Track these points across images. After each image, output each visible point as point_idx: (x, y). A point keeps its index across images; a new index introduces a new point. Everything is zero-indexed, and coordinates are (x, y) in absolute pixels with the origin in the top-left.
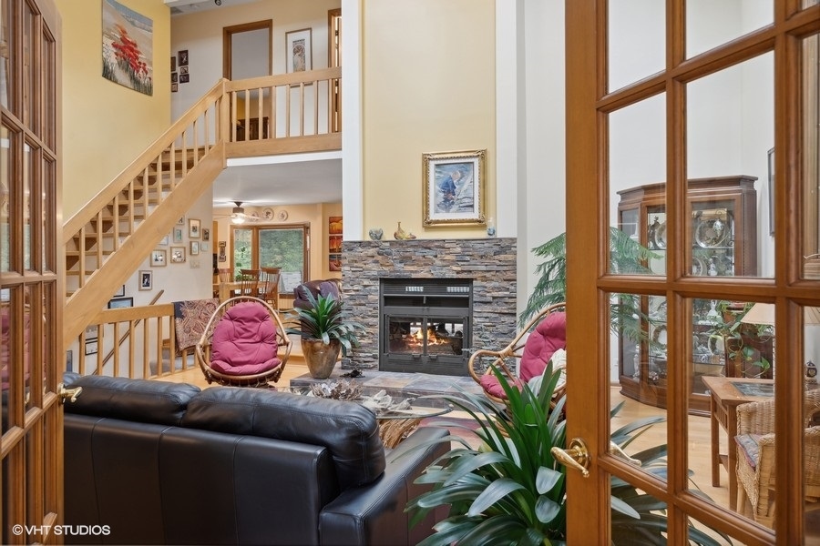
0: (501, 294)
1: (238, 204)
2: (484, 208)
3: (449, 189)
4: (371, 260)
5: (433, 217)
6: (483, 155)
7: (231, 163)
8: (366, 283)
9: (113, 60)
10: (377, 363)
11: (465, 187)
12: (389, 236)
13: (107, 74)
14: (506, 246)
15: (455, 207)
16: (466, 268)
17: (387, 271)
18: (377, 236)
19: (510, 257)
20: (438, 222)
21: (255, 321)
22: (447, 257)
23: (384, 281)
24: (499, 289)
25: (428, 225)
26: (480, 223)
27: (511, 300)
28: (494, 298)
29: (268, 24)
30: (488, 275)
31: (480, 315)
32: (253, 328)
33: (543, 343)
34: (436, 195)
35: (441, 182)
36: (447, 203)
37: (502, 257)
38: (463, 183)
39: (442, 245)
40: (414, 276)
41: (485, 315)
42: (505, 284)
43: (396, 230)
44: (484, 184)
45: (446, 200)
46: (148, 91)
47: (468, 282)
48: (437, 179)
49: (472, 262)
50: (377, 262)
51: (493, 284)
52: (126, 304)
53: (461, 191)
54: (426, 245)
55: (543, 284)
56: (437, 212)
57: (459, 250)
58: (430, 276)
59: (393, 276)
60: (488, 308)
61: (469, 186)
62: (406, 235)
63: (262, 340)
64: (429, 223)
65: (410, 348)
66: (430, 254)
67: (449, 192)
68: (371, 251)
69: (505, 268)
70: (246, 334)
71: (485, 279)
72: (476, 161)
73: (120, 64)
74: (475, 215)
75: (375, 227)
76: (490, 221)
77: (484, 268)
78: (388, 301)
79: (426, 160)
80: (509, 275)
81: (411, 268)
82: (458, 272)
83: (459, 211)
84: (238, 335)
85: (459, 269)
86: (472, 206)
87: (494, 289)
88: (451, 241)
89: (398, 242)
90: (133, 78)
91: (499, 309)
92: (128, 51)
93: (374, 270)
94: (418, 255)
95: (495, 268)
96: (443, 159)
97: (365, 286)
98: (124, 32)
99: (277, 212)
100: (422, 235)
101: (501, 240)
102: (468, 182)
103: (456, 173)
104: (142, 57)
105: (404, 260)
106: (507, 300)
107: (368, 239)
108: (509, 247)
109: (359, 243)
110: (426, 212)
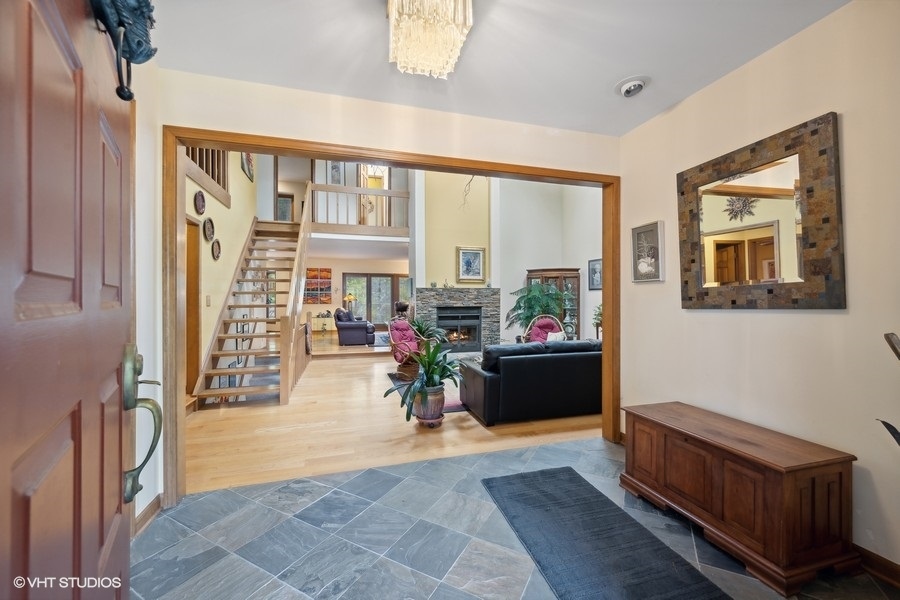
0: (494, 313)
2: (484, 274)
3: (468, 264)
4: (432, 298)
5: (461, 277)
6: (484, 250)
8: (430, 309)
11: (476, 264)
12: (440, 286)
14: (496, 292)
15: (471, 273)
16: (479, 302)
17: (441, 303)
18: (435, 285)
19: (497, 297)
20: (465, 280)
22: (471, 297)
23: (439, 308)
24: (493, 311)
25: (459, 281)
26: (483, 281)
27: (498, 316)
28: (491, 315)
30: (488, 305)
31: (485, 323)
34: (463, 267)
35: (465, 261)
36: (468, 271)
37: (494, 297)
38: (475, 262)
39: (468, 291)
40: (454, 305)
41: (487, 323)
42: (495, 309)
43: (444, 283)
44: (484, 264)
45: (468, 269)
47: (479, 308)
48: (463, 259)
49: (482, 299)
50: (436, 299)
51: (490, 309)
53: (474, 266)
54: (461, 291)
55: (518, 307)
56: (463, 275)
57: (475, 293)
58: (462, 306)
59: (444, 306)
60: (488, 320)
61: (478, 264)
62: (449, 286)
66: (462, 295)
67: (469, 266)
68: (433, 293)
69: (495, 302)
71: (487, 307)
72: (481, 253)
74: (481, 277)
75: (432, 281)
76: (487, 280)
77: (486, 302)
78: (441, 318)
79: (458, 250)
80: (497, 305)
81: (453, 302)
82: (475, 304)
83: (473, 275)
85: (476, 302)
86: (479, 273)
87: (491, 311)
88: (471, 289)
89: (445, 289)
91: (493, 320)
93: (435, 303)
94: (457, 295)
95: (491, 301)
96: (466, 250)
97: (429, 311)
100: (457, 286)
101: (493, 289)
102: (477, 262)
103: (471, 257)
105: (450, 298)
106: (496, 316)
107: (429, 286)
109: (427, 289)
110: (458, 275)
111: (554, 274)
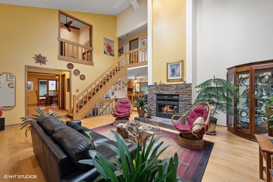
0: (187, 99)
1: (136, 78)
3: (173, 71)
4: (154, 89)
5: (169, 78)
6: (182, 61)
7: (128, 69)
8: (153, 95)
9: (106, 50)
10: (155, 114)
11: (178, 70)
12: (158, 84)
13: (105, 53)
14: (189, 86)
15: (175, 76)
16: (177, 92)
18: (156, 84)
19: (190, 89)
20: (170, 80)
21: (125, 103)
22: (172, 89)
23: (157, 95)
24: (187, 97)
25: (168, 81)
26: (182, 80)
27: (190, 101)
28: (185, 100)
29: (137, 39)
30: (183, 93)
31: (181, 104)
32: (125, 105)
33: (195, 114)
34: (170, 73)
35: (171, 69)
36: (173, 75)
37: (187, 89)
38: (177, 69)
39: (171, 86)
40: (164, 93)
41: (183, 104)
42: (188, 96)
43: (160, 82)
44: (183, 69)
45: (173, 74)
46: (113, 56)
47: (178, 95)
48: (170, 69)
49: (179, 90)
50: (155, 90)
51: (185, 96)
52: (109, 99)
53: (176, 72)
54: (167, 86)
55: (199, 97)
56: (170, 77)
57: (175, 87)
58: (168, 94)
59: (159, 93)
60: (183, 102)
61: (179, 70)
62: (162, 83)
63: (127, 108)
64: (168, 80)
65: (164, 111)
66: (168, 88)
67: (173, 72)
68: (154, 87)
69: (188, 92)
70: (123, 106)
71: (183, 95)
72: (181, 63)
73: (107, 51)
74: (180, 78)
75: (155, 81)
76: (184, 79)
77: (182, 92)
78: (158, 100)
79: (167, 64)
80: (190, 94)
81: (163, 92)
82: (175, 93)
83: (176, 77)
84: (122, 106)
85: (176, 92)
86: (179, 75)
87: (185, 97)
88: (173, 85)
89: (160, 85)
90: (110, 53)
91: (187, 103)
92: (109, 48)
93: (155, 92)
94: (165, 88)
95: (185, 92)
96: (172, 63)
97: (153, 96)
98: (108, 44)
99: (144, 79)
100: (166, 83)
101: (187, 84)
102: (178, 69)
103: (175, 67)
104: (112, 49)
105: (162, 90)
106: (189, 100)
107: (154, 84)
108: (190, 86)
109: (151, 86)
110: (167, 77)
111: (245, 69)
